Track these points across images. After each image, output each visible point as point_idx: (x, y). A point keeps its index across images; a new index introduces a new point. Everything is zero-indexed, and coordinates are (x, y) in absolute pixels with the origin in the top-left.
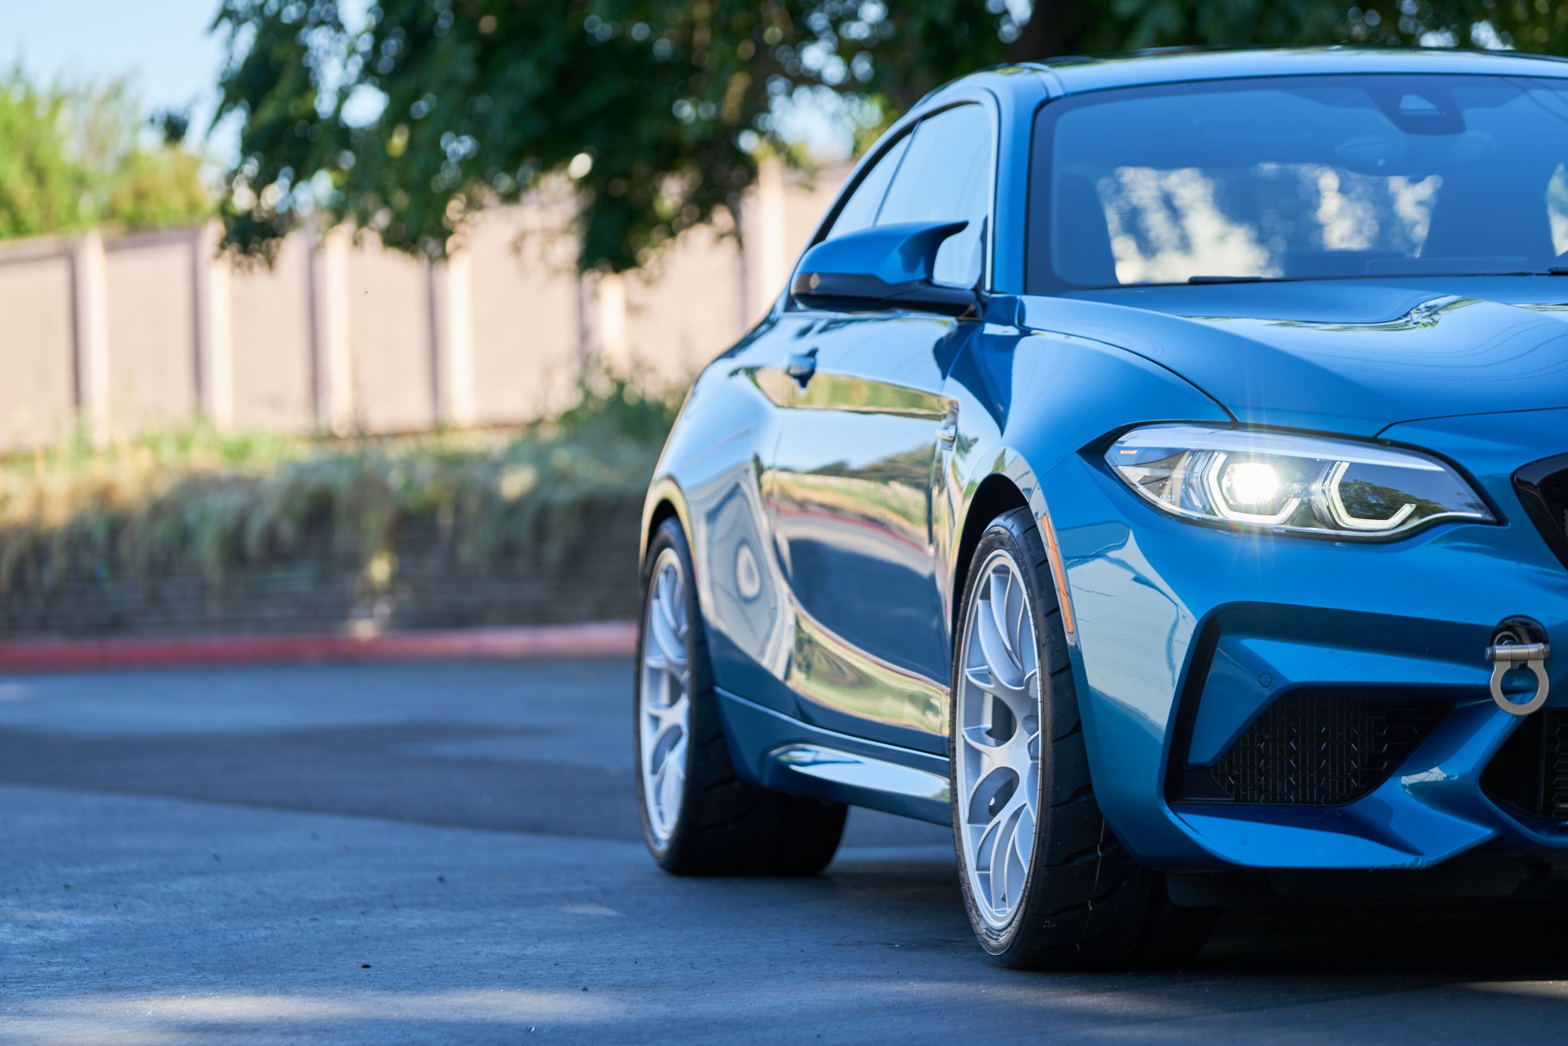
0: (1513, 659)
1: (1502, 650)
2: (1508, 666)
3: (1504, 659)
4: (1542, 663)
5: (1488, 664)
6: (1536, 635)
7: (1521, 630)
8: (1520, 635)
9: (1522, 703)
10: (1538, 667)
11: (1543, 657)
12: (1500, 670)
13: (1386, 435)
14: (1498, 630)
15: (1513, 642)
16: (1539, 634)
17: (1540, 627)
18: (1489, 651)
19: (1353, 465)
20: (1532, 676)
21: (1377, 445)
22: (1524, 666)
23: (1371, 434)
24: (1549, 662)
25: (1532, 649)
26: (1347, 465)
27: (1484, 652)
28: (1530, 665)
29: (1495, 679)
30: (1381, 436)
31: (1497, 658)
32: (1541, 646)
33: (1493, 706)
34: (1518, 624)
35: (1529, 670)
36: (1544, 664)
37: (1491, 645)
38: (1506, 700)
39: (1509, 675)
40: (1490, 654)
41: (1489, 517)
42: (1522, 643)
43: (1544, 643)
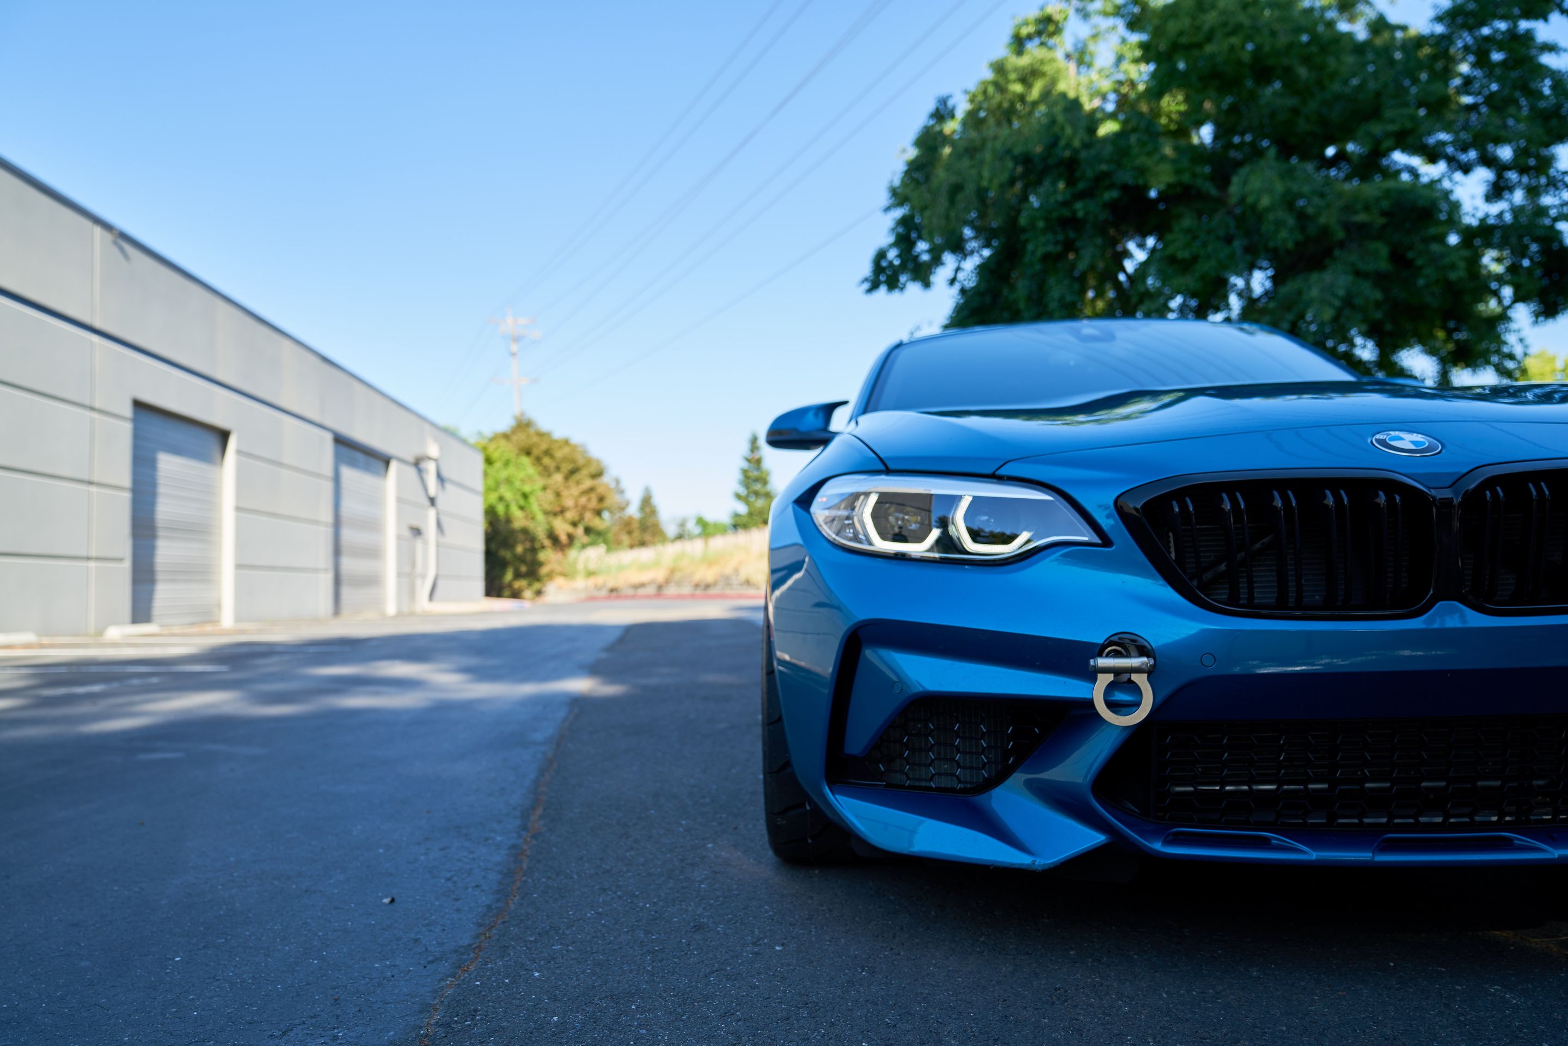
0: (1117, 672)
1: (1102, 662)
2: (1110, 677)
3: (1106, 670)
4: (1145, 675)
5: (1091, 675)
6: (1143, 651)
7: (1128, 644)
8: (1127, 649)
9: (1126, 715)
10: (1141, 680)
11: (1146, 670)
12: (1104, 680)
13: (1002, 472)
14: (1104, 647)
15: (1117, 654)
16: (1145, 650)
17: (1147, 644)
18: (1092, 662)
19: (976, 499)
20: (1137, 690)
21: (995, 480)
22: (1128, 679)
23: (989, 471)
24: (1151, 675)
25: (1136, 662)
26: (970, 499)
27: (1088, 664)
28: (1134, 677)
29: (1097, 692)
30: (998, 473)
31: (1099, 669)
32: (1145, 659)
33: (1099, 718)
34: (1128, 641)
35: (1133, 682)
36: (1148, 677)
37: (1093, 657)
38: (1109, 712)
39: (1111, 687)
40: (1092, 666)
41: (1098, 541)
42: (1128, 656)
43: (1148, 657)
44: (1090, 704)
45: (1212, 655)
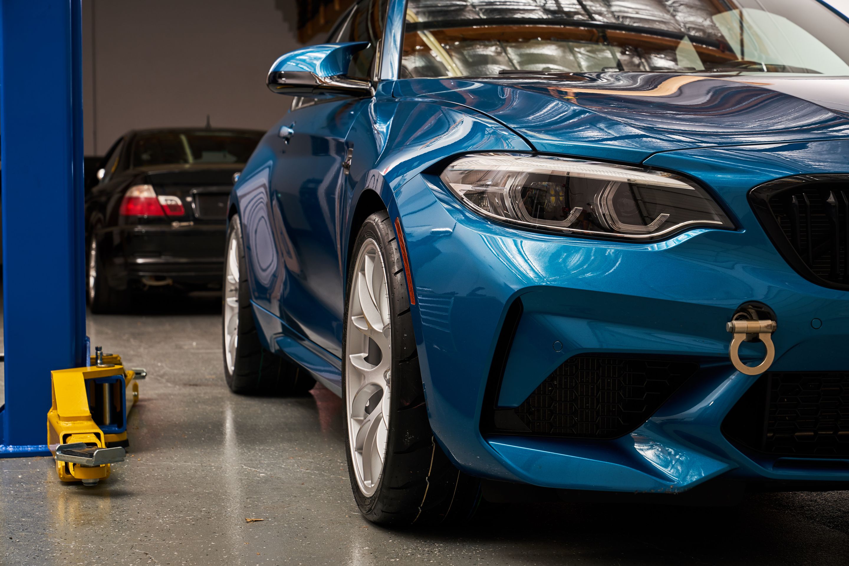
0: (748, 334)
1: (739, 324)
2: (744, 337)
3: (741, 331)
4: (770, 334)
5: (730, 334)
6: (766, 315)
7: (752, 311)
8: (751, 314)
9: (753, 366)
10: (766, 339)
11: (771, 331)
12: (737, 340)
13: (649, 162)
14: (734, 309)
15: (746, 318)
16: (767, 313)
17: (770, 310)
18: (730, 324)
20: (762, 345)
21: (642, 169)
22: (756, 338)
23: (638, 160)
24: (774, 334)
25: (762, 324)
26: (617, 185)
27: (726, 325)
28: (761, 337)
29: (734, 347)
31: (736, 330)
32: (769, 322)
33: (731, 369)
34: (751, 307)
35: (760, 341)
36: (771, 335)
37: (731, 320)
38: (742, 364)
39: (742, 345)
40: (731, 327)
41: (730, 225)
42: (753, 319)
43: (772, 320)
44: (727, 358)
45: (818, 319)
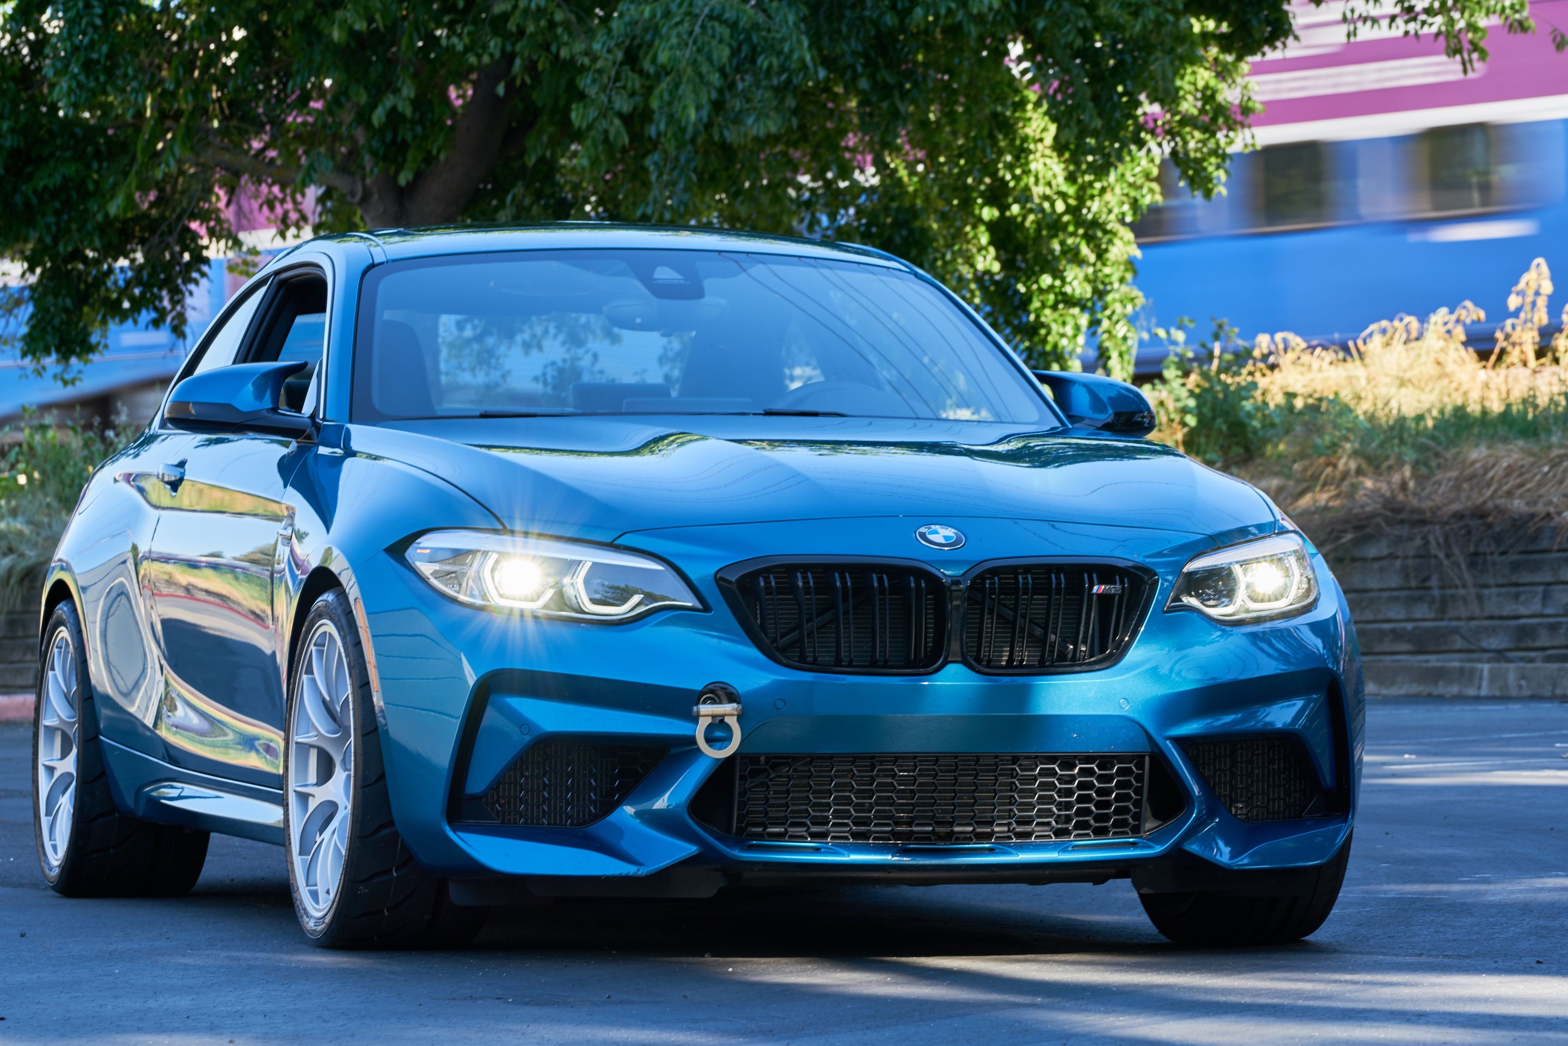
0: (714, 717)
1: (706, 709)
2: (709, 720)
3: (706, 715)
4: (735, 718)
5: (695, 719)
6: (732, 697)
7: (721, 693)
8: (719, 697)
9: (720, 749)
10: (732, 722)
11: (737, 714)
12: (704, 723)
13: (621, 541)
14: (702, 693)
15: (714, 702)
16: (734, 697)
17: (735, 692)
18: (695, 708)
19: (595, 564)
20: (728, 728)
21: (613, 549)
22: (722, 721)
23: (609, 540)
24: (740, 719)
25: (729, 708)
26: (589, 564)
27: (691, 710)
28: (727, 720)
29: (700, 731)
30: (618, 542)
31: (701, 714)
32: (735, 705)
33: (698, 751)
34: (719, 689)
35: (726, 724)
36: (737, 719)
37: (695, 704)
38: (708, 747)
39: (710, 728)
40: (696, 712)
41: (698, 605)
42: (721, 703)
43: (738, 704)
44: (694, 740)
45: (783, 700)
